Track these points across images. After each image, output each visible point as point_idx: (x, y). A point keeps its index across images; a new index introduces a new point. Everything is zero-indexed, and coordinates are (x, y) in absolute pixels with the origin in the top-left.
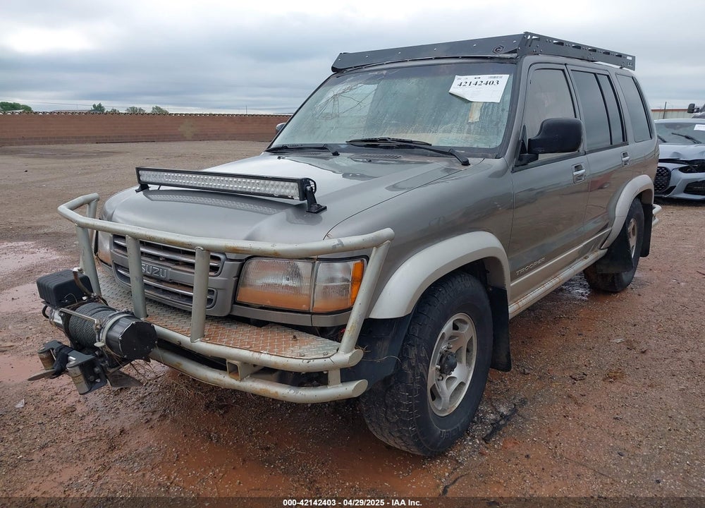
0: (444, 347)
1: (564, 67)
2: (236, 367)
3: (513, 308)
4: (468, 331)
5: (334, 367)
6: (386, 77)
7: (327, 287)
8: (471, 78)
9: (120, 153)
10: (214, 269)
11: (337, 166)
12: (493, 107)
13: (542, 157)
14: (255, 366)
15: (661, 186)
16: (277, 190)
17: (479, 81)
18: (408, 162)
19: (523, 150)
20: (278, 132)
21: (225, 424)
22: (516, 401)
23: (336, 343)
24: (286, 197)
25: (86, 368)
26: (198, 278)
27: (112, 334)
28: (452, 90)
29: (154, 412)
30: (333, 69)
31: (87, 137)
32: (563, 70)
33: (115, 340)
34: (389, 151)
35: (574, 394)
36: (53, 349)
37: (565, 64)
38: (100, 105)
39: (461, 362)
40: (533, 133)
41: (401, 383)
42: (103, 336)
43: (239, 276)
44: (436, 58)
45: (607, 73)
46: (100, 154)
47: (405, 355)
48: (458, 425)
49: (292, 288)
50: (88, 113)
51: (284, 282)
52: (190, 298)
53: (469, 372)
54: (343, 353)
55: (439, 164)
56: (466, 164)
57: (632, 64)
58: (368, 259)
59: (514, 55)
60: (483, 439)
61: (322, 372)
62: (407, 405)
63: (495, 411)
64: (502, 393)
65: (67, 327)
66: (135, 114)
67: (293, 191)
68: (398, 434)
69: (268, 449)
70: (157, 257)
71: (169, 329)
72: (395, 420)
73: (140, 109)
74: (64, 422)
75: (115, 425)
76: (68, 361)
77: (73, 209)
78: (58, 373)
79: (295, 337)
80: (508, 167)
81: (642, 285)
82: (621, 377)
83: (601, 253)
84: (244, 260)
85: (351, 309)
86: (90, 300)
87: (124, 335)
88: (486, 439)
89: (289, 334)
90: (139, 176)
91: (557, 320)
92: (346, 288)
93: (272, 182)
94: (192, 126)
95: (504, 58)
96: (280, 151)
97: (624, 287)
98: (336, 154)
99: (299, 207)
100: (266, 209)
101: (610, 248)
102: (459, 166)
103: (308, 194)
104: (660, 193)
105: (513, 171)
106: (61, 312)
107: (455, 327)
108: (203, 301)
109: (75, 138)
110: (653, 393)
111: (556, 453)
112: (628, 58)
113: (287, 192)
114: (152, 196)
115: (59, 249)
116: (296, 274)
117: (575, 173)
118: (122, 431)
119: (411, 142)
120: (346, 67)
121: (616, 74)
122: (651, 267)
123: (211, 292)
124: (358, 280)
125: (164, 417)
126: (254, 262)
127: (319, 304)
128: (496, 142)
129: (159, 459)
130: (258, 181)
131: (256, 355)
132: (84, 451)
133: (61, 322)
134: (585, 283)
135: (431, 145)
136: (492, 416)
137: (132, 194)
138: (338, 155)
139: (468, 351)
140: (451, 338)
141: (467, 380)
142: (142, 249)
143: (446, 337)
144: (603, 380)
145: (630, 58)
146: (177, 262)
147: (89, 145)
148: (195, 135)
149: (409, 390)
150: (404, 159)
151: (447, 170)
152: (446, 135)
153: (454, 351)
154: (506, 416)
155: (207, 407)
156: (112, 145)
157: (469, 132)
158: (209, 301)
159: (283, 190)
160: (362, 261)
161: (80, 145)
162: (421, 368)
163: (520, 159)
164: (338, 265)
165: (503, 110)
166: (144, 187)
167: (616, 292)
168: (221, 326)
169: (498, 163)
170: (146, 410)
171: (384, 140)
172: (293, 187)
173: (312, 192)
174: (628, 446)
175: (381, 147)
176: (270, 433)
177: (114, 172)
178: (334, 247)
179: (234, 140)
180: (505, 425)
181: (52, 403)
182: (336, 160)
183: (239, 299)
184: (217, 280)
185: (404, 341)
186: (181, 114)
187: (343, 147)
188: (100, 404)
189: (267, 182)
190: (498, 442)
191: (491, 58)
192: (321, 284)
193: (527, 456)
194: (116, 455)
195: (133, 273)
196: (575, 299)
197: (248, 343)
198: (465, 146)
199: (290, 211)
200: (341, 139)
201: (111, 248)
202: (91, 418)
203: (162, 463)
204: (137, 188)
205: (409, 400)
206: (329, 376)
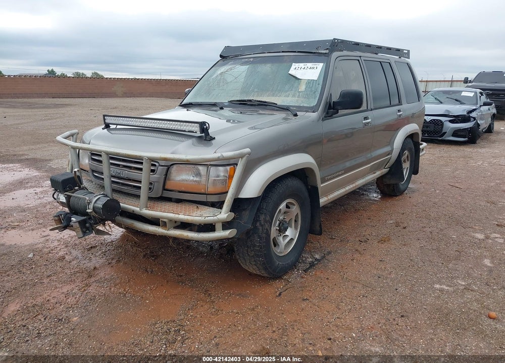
0: (281, 218)
1: (359, 58)
2: (165, 223)
3: (323, 201)
4: (296, 209)
5: (218, 221)
6: (252, 63)
7: (215, 180)
8: (302, 65)
9: (71, 105)
10: (153, 171)
11: (222, 115)
12: (313, 82)
13: (341, 112)
14: (176, 222)
15: (437, 132)
16: (188, 128)
17: (306, 66)
18: (264, 114)
19: (330, 108)
20: (187, 94)
21: (155, 264)
22: (325, 252)
23: (220, 210)
24: (193, 132)
25: (82, 224)
26: (144, 176)
27: (96, 205)
28: (290, 72)
29: (112, 259)
30: (221, 56)
31: (45, 94)
32: (358, 60)
33: (98, 208)
34: (252, 107)
35: (359, 249)
36: (61, 215)
37: (360, 57)
38: (52, 70)
39: (291, 227)
40: (335, 98)
41: (256, 233)
42: (91, 206)
43: (166, 175)
44: (283, 52)
45: (389, 61)
46: (56, 106)
47: (258, 219)
48: (289, 261)
49: (196, 181)
50: (45, 76)
51: (192, 178)
52: (139, 188)
53: (296, 233)
54: (224, 214)
55: (280, 115)
56: (296, 115)
57: (407, 55)
58: (237, 165)
59: (327, 51)
60: (304, 271)
61: (212, 224)
62: (259, 246)
63: (312, 257)
64: (318, 248)
65: (68, 204)
66: (79, 77)
67: (196, 129)
68: (254, 263)
69: (181, 276)
70: (118, 165)
71: (127, 204)
72: (252, 255)
73: (83, 74)
74: (59, 264)
75: (91, 265)
76: (71, 221)
77: (66, 138)
78: (65, 228)
79: (197, 207)
80: (320, 118)
81: (414, 191)
82: (388, 241)
83: (385, 171)
84: (169, 165)
85: (227, 192)
86: (80, 188)
87: (104, 205)
88: (305, 271)
89: (195, 206)
90: (104, 120)
91: (356, 211)
92: (225, 180)
93: (185, 124)
94: (122, 87)
95: (321, 53)
96: (188, 106)
97: (401, 193)
98: (222, 108)
99: (200, 137)
100: (181, 139)
101: (391, 168)
102: (291, 117)
103: (205, 130)
104: (437, 137)
105: (323, 120)
106: (65, 195)
107: (287, 207)
108: (147, 189)
109: (37, 94)
110: (405, 248)
111: (344, 277)
112: (405, 51)
113: (193, 129)
114: (113, 132)
115: (38, 169)
116: (198, 174)
117: (364, 122)
118: (95, 268)
119: (266, 102)
120: (229, 55)
121: (395, 62)
122: (421, 182)
123: (151, 184)
124: (231, 177)
125: (118, 261)
126: (175, 166)
127: (211, 189)
128: (314, 103)
129: (118, 281)
130: (176, 123)
131: (177, 216)
132: (73, 278)
133: (64, 201)
134: (378, 191)
135: (276, 104)
136: (310, 260)
137: (100, 130)
138: (223, 109)
139: (295, 221)
140: (285, 213)
141: (295, 237)
142: (111, 161)
143: (282, 212)
144: (378, 242)
145: (406, 52)
146: (130, 168)
147: (47, 99)
148: (124, 93)
149: (260, 237)
150: (262, 112)
151: (285, 119)
152: (287, 98)
153: (287, 220)
154: (318, 260)
155: (145, 256)
156: (64, 99)
157: (299, 97)
158: (150, 188)
159: (191, 128)
160: (234, 166)
161: (40, 99)
162: (267, 226)
163: (327, 113)
164: (221, 168)
165: (319, 84)
166: (107, 126)
167: (397, 196)
168: (156, 203)
169: (314, 115)
170: (107, 258)
171: (250, 101)
172: (196, 126)
173: (207, 129)
174: (384, 274)
175: (248, 105)
176: (182, 268)
177: (68, 118)
178: (219, 157)
179: (153, 97)
180: (317, 264)
181: (50, 255)
182: (222, 112)
183: (166, 187)
184: (154, 177)
185: (257, 211)
186: (114, 78)
187: (226, 104)
188: (80, 256)
189: (182, 123)
190: (312, 272)
191: (315, 53)
192: (212, 178)
193: (328, 279)
194: (93, 279)
195: (105, 176)
196: (370, 200)
197: (172, 210)
198: (296, 105)
199: (194, 139)
200: (225, 100)
201: (89, 161)
202: (75, 262)
203: (120, 283)
204: (103, 126)
205: (260, 242)
206: (216, 226)
